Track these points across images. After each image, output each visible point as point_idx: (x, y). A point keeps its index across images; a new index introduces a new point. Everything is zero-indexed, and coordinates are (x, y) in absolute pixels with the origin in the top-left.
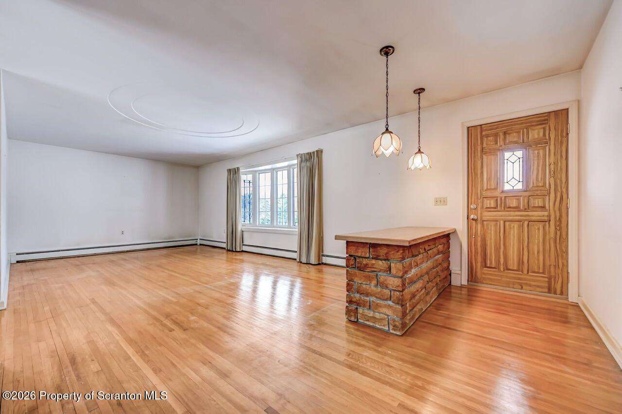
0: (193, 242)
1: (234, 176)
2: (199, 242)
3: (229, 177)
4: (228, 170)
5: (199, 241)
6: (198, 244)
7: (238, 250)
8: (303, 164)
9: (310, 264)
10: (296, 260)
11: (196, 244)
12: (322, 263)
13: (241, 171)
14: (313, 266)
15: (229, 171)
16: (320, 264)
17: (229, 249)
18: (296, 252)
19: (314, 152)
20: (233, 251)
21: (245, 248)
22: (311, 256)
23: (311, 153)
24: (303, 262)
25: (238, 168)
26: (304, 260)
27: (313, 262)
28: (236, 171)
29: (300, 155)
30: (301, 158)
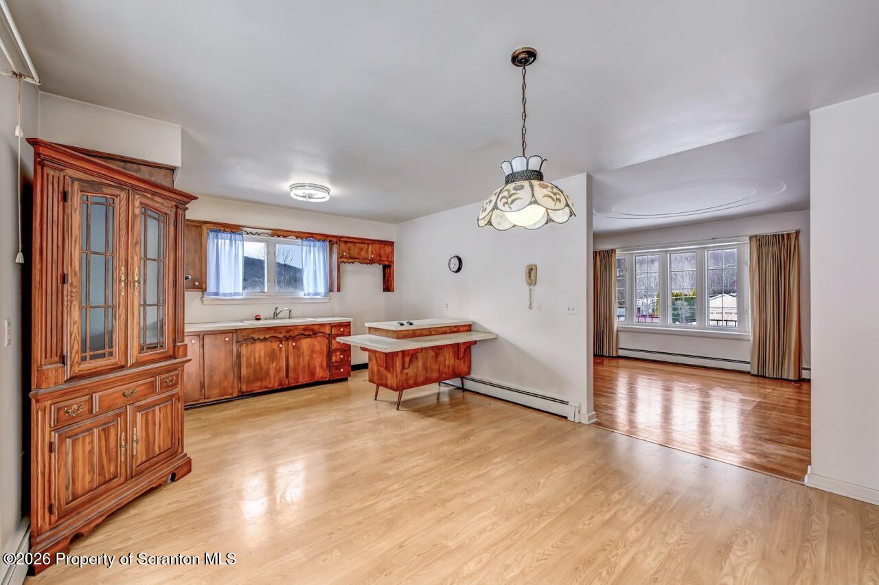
7: (614, 355)
8: (764, 251)
9: (782, 379)
13: (616, 254)
14: (790, 383)
16: (801, 380)
18: (749, 363)
19: (789, 235)
21: (621, 353)
22: (786, 369)
23: (783, 235)
24: (767, 376)
25: (613, 251)
26: (769, 372)
27: (792, 377)
28: (609, 254)
29: (758, 238)
30: (759, 240)
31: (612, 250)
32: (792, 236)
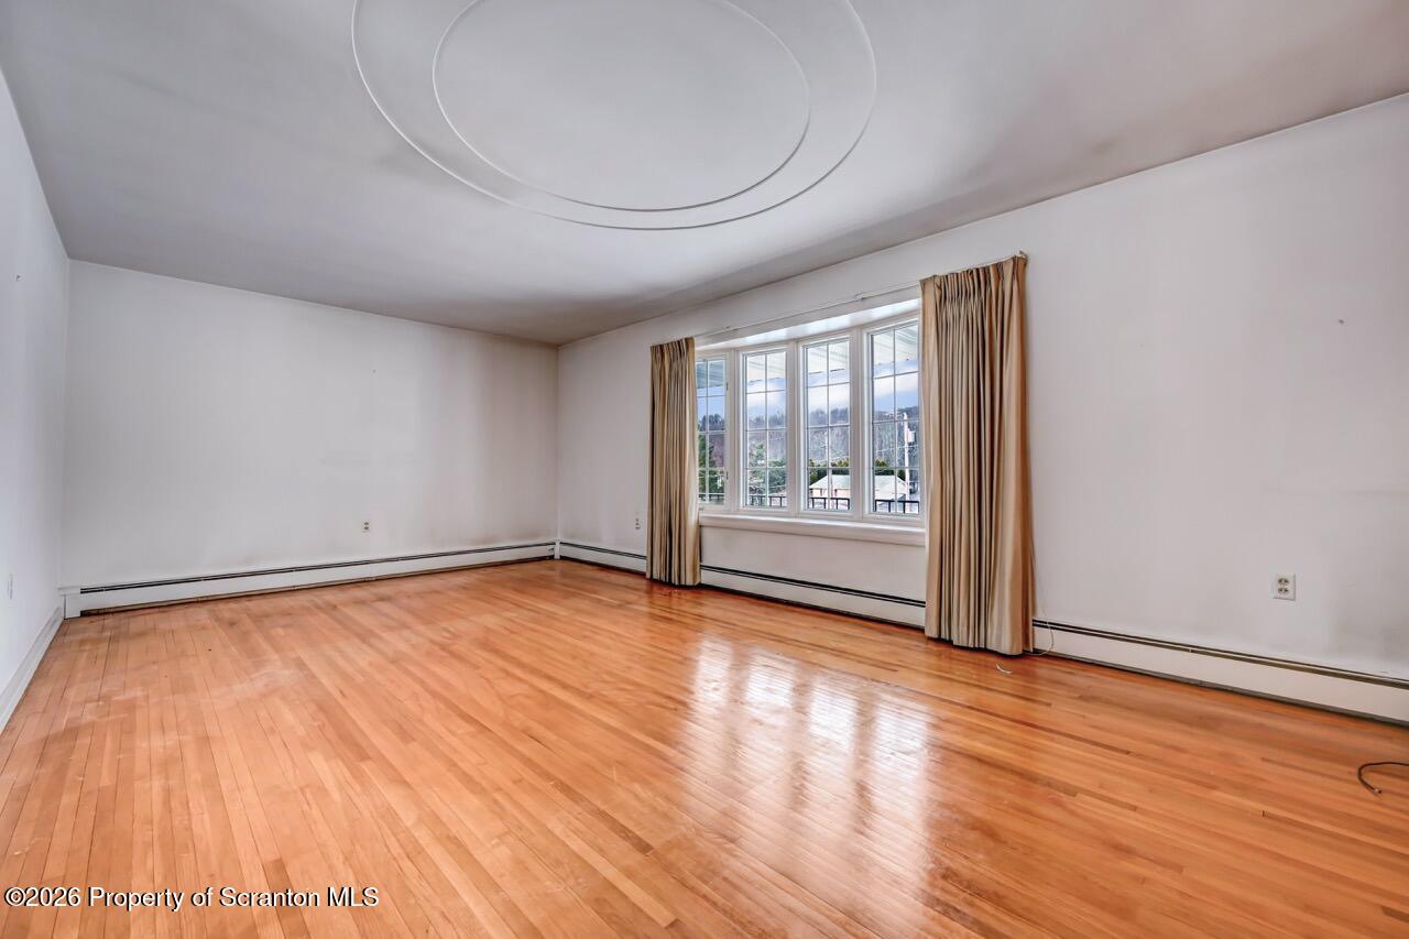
0: (543, 551)
1: (675, 365)
2: (558, 551)
3: (657, 368)
4: (654, 349)
5: (558, 546)
6: (557, 557)
7: (689, 582)
8: (950, 311)
9: (985, 651)
10: (921, 630)
11: (552, 557)
12: (1036, 651)
13: (696, 349)
14: (1003, 662)
15: (659, 351)
16: (1030, 655)
17: (655, 577)
18: (920, 604)
19: (999, 267)
20: (670, 584)
21: (707, 578)
22: (995, 623)
23: (986, 270)
24: (955, 643)
25: (689, 341)
26: (960, 636)
27: (1005, 648)
28: (683, 348)
29: (937, 281)
30: (940, 288)
31: (686, 340)
32: (1005, 268)
